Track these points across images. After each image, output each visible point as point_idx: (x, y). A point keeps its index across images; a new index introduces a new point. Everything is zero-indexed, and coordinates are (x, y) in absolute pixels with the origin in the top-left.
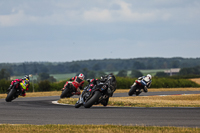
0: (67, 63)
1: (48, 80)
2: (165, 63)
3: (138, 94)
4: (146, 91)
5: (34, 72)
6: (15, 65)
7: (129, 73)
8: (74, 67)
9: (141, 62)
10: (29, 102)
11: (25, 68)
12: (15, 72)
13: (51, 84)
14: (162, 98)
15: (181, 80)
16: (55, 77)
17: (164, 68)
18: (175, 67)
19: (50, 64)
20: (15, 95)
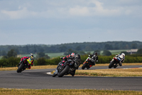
0: (58, 45)
1: (44, 57)
2: (127, 45)
3: (115, 67)
4: (121, 65)
5: (35, 52)
6: (20, 47)
7: (102, 52)
8: (62, 48)
9: (110, 44)
10: (30, 73)
11: (28, 49)
12: (20, 52)
13: (46, 60)
14: (125, 70)
15: (138, 57)
16: (49, 55)
17: (127, 49)
18: (134, 48)
19: (46, 46)
20: (23, 68)
